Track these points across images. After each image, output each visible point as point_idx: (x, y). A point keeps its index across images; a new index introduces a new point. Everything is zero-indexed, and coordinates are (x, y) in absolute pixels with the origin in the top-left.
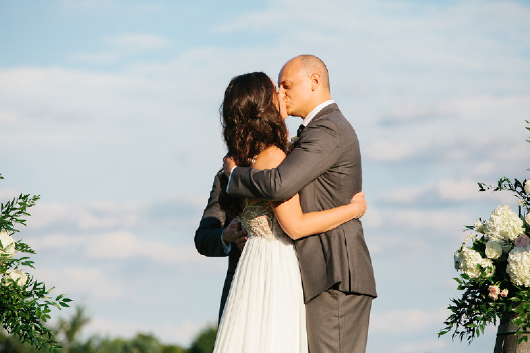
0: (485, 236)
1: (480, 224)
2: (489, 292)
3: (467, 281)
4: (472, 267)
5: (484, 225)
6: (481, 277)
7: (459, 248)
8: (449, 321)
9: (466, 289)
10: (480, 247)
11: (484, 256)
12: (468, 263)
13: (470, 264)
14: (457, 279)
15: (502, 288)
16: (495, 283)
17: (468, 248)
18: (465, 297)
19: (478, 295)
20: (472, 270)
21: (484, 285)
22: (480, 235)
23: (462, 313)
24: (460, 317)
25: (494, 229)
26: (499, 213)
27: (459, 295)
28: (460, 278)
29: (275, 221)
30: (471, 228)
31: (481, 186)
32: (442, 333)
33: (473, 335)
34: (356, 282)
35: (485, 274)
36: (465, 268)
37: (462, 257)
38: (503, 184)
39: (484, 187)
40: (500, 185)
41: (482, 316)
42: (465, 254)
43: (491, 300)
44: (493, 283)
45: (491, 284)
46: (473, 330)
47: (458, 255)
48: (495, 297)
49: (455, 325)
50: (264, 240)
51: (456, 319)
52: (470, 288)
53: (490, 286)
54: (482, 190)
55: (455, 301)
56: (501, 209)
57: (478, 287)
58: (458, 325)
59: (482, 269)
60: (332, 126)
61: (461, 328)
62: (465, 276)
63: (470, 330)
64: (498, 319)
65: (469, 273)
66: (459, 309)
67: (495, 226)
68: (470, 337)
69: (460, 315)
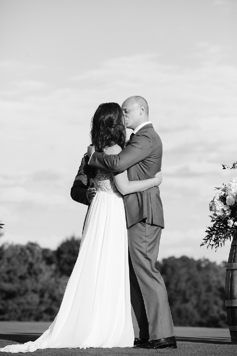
0: (226, 193)
1: (223, 187)
2: (228, 223)
3: (216, 217)
4: (219, 210)
5: (225, 187)
6: (224, 215)
7: (212, 200)
8: (206, 238)
9: (216, 221)
10: (223, 199)
11: (225, 204)
12: (216, 208)
13: (218, 208)
14: (211, 216)
15: (234, 221)
16: (230, 219)
17: (217, 199)
18: (214, 226)
19: (221, 224)
20: (218, 211)
21: (225, 219)
22: (223, 193)
23: (213, 234)
24: (212, 236)
25: (231, 190)
26: (234, 181)
27: (211, 225)
28: (212, 216)
29: (113, 184)
30: (218, 189)
31: (224, 166)
32: (203, 245)
33: (218, 246)
34: (155, 219)
35: (226, 214)
36: (215, 210)
37: (214, 204)
38: (235, 165)
39: (225, 167)
40: (234, 165)
41: (224, 236)
42: (215, 203)
43: (229, 227)
44: (230, 218)
45: (229, 219)
46: (218, 243)
47: (211, 203)
48: (231, 226)
49: (209, 240)
50: (106, 193)
51: (209, 237)
52: (217, 221)
53: (228, 220)
54: (224, 168)
55: (209, 228)
56: (235, 179)
57: (222, 220)
58: (210, 241)
59: (224, 211)
60: (149, 136)
61: (212, 243)
62: (215, 215)
63: (217, 243)
64: (232, 238)
65: (217, 213)
66: (211, 232)
67: (231, 188)
68: (217, 247)
69: (212, 235)
